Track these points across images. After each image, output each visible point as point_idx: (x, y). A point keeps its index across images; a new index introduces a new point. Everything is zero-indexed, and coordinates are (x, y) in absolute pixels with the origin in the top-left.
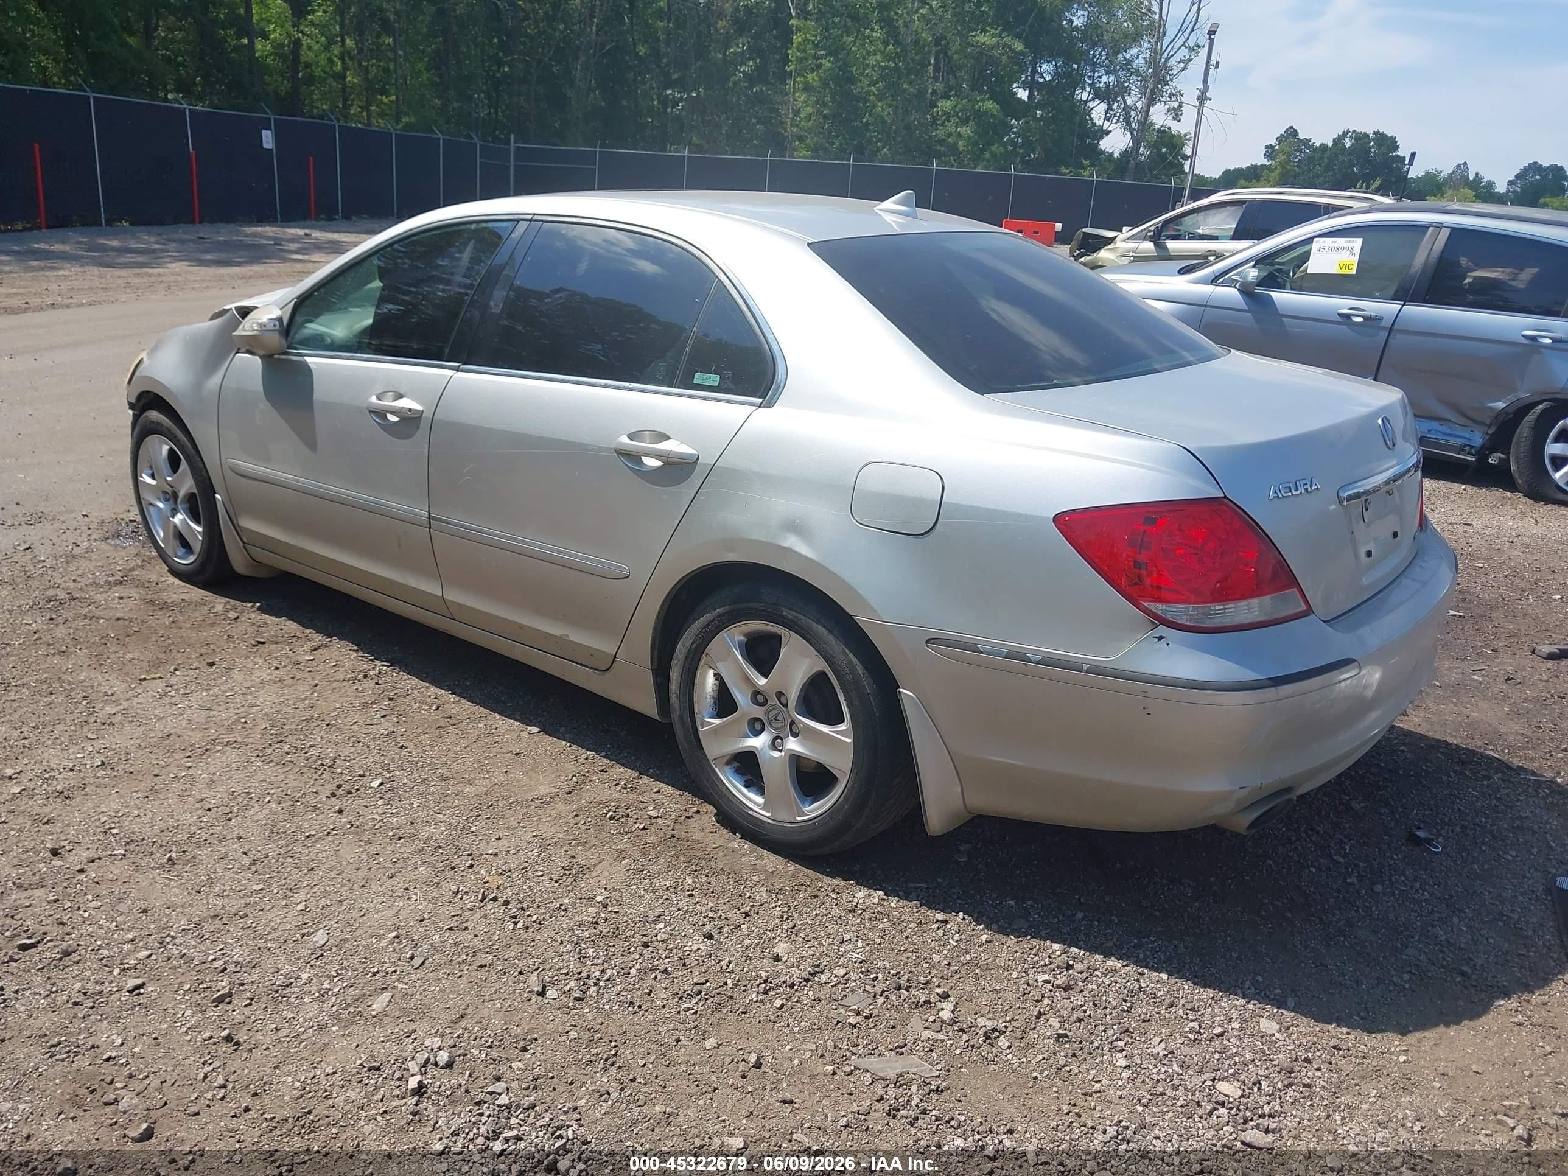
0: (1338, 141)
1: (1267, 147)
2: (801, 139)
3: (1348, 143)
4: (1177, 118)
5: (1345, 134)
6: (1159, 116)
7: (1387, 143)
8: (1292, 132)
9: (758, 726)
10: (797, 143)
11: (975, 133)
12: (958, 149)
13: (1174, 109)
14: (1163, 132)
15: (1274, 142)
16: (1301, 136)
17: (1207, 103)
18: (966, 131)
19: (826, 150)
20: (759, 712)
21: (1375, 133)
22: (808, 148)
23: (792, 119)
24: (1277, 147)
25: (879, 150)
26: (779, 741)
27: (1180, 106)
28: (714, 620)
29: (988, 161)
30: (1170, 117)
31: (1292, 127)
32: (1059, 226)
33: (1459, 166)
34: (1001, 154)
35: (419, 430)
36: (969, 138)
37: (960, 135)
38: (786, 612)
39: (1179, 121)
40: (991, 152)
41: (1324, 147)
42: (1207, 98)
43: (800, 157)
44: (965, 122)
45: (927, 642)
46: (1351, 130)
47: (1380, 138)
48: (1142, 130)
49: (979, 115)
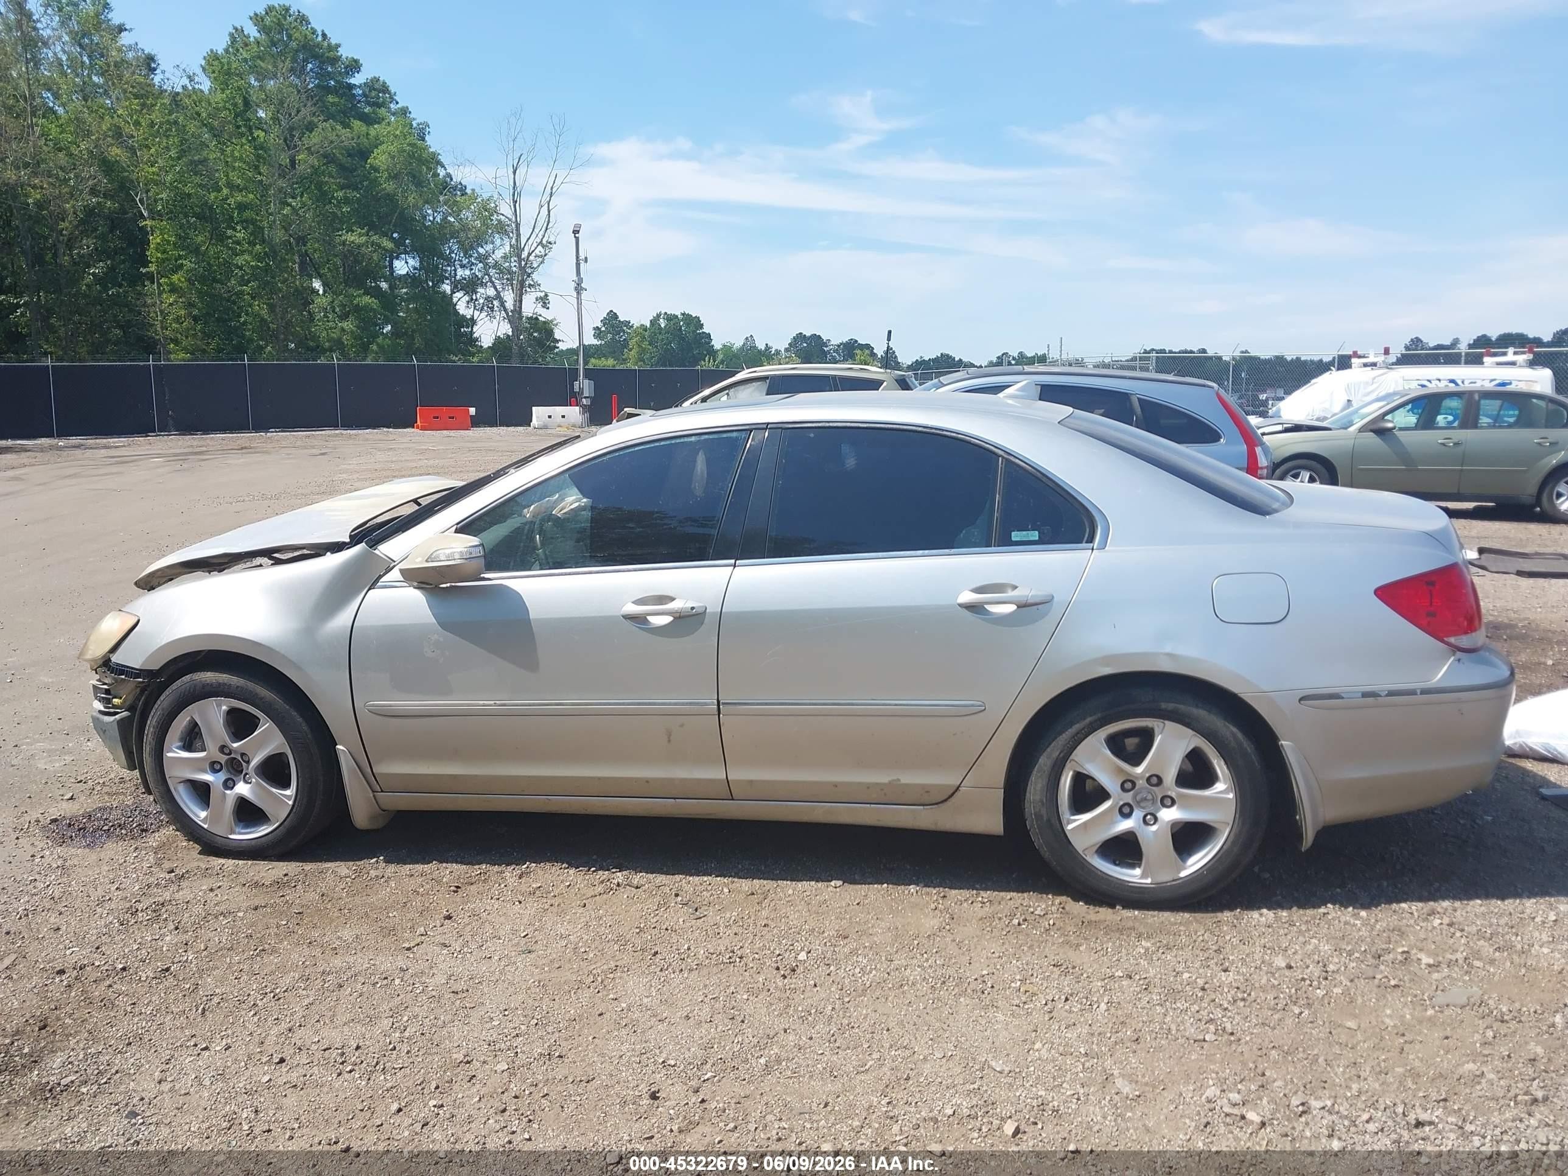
0: (654, 322)
1: (594, 329)
2: (176, 342)
3: (663, 323)
4: (545, 306)
5: (659, 316)
6: (530, 307)
7: (694, 322)
8: (612, 316)
9: (1126, 810)
10: (172, 346)
11: (358, 327)
12: (343, 343)
13: (541, 298)
14: (534, 320)
15: (599, 325)
16: (621, 318)
17: (584, 295)
18: (348, 325)
19: (204, 351)
20: (1128, 797)
21: (683, 314)
22: (185, 350)
23: (162, 322)
24: (603, 329)
25: (262, 348)
26: (1149, 817)
27: (546, 295)
28: (1083, 729)
29: (377, 353)
30: (539, 305)
31: (611, 311)
32: (472, 411)
33: (747, 338)
34: (388, 346)
35: (704, 625)
36: (352, 332)
37: (343, 329)
38: (1163, 706)
39: (548, 308)
40: (378, 344)
41: (643, 328)
42: (582, 289)
43: (178, 360)
44: (344, 317)
45: (1300, 700)
46: (663, 312)
47: (687, 317)
48: (515, 317)
49: (357, 309)
